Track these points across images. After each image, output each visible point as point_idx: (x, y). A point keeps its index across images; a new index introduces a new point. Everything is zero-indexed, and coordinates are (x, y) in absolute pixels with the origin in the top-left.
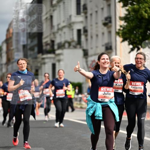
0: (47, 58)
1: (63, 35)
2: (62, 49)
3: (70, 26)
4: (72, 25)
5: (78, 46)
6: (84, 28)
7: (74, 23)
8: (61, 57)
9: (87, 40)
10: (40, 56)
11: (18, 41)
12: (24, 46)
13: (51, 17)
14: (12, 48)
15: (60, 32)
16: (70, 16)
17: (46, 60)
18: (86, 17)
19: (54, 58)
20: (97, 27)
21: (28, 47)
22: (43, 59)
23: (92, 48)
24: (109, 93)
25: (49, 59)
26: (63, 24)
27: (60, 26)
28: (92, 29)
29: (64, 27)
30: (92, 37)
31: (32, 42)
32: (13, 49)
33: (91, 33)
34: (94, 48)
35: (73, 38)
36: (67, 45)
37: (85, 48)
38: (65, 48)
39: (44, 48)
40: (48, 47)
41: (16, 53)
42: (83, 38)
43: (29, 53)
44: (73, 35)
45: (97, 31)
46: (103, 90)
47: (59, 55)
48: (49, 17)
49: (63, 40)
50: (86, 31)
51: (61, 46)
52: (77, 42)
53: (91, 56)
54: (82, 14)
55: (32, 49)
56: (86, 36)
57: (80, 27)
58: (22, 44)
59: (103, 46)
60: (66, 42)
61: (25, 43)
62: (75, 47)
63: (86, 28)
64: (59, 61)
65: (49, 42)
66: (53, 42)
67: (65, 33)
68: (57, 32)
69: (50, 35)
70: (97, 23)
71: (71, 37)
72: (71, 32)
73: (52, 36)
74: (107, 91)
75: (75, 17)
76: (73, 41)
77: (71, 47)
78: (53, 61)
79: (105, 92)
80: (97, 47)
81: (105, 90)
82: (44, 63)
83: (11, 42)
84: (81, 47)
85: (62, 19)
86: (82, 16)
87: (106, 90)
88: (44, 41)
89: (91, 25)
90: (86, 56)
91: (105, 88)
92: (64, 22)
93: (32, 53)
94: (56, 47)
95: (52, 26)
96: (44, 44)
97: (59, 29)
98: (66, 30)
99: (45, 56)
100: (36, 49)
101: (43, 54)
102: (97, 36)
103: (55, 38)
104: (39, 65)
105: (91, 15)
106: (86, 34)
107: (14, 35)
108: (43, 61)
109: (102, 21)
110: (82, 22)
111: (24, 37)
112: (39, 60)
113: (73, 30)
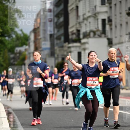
0: (73, 47)
1: (88, 24)
2: (88, 38)
3: (95, 16)
4: (97, 15)
5: (103, 35)
6: (109, 18)
7: (98, 13)
8: (87, 46)
9: (111, 29)
10: (66, 44)
11: (45, 31)
12: (51, 36)
13: (77, 7)
14: (39, 37)
15: (85, 22)
16: (95, 7)
17: (72, 49)
18: (111, 7)
19: (80, 47)
20: (121, 17)
21: (55, 36)
22: (69, 47)
23: (116, 37)
24: (95, 81)
25: (75, 48)
26: (88, 14)
27: (85, 16)
28: (116, 19)
29: (89, 17)
30: (116, 27)
31: (58, 31)
32: (41, 39)
33: (116, 22)
34: (118, 37)
35: (98, 27)
36: (92, 34)
37: (109, 37)
38: (90, 37)
39: (70, 37)
40: (74, 37)
41: (43, 43)
42: (107, 27)
43: (56, 42)
44: (98, 24)
45: (121, 20)
46: (90, 80)
47: (84, 43)
48: (75, 8)
49: (88, 30)
50: (110, 21)
51: (86, 35)
52: (101, 32)
53: (116, 44)
54: (107, 4)
55: (58, 38)
56: (111, 25)
57: (105, 16)
58: (49, 33)
59: (127, 35)
60: (91, 31)
61: (52, 33)
62: (100, 36)
63: (111, 18)
64: (84, 49)
65: (75, 31)
66: (78, 31)
67: (90, 22)
68: (83, 22)
69: (76, 24)
70: (121, 13)
71: (96, 27)
72: (96, 21)
73: (78, 26)
74: (93, 81)
75: (100, 7)
76: (98, 30)
77: (96, 36)
78: (78, 50)
79: (92, 81)
80: (121, 36)
81: (91, 80)
82: (71, 52)
83: (39, 32)
84: (105, 37)
85: (88, 10)
86: (107, 6)
87: (93, 79)
88: (70, 30)
89: (116, 15)
90: (111, 45)
91: (92, 78)
92: (89, 12)
93: (58, 42)
94: (81, 36)
95: (78, 16)
96: (70, 34)
97: (84, 19)
98: (91, 20)
99: (71, 45)
100: (63, 38)
101: (69, 43)
102: (121, 25)
103: (81, 27)
104: (65, 53)
105: (115, 5)
106: (110, 23)
107: (42, 24)
108: (69, 50)
109: (126, 11)
110: (106, 12)
111: (51, 27)
112: (66, 48)
113: (98, 19)
